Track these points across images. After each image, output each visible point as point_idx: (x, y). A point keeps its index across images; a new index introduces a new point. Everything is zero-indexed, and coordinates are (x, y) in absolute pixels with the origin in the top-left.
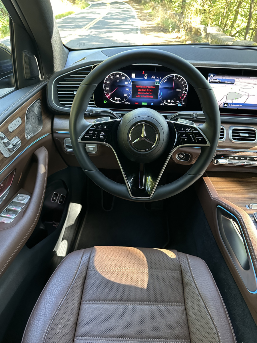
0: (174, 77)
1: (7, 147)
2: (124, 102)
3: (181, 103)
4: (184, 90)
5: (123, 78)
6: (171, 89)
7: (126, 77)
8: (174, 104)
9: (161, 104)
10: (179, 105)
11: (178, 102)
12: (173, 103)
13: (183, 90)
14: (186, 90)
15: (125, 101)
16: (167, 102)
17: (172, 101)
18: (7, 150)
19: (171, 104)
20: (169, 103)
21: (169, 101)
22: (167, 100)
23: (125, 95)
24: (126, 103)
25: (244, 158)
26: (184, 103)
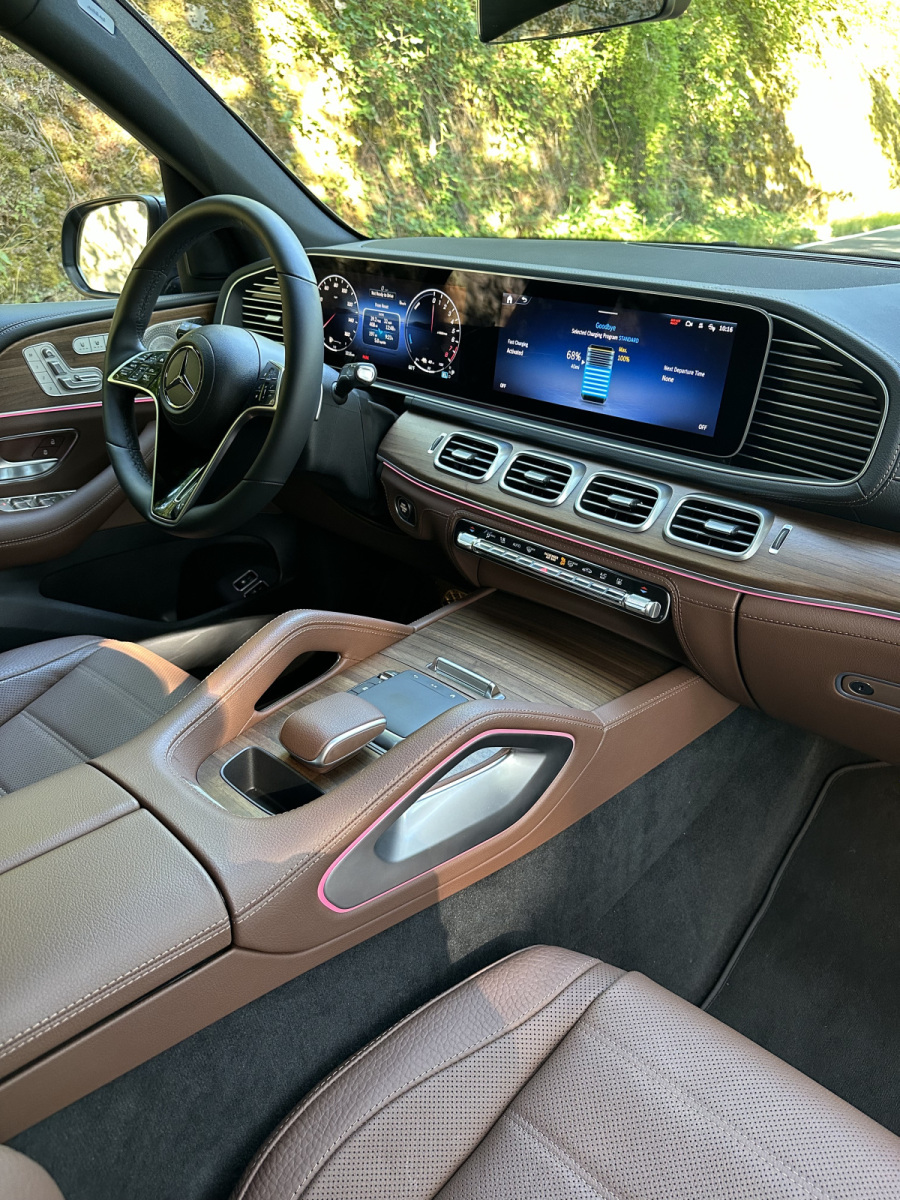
0: (432, 297)
1: (58, 377)
2: (344, 352)
3: (447, 370)
4: (453, 335)
5: (344, 291)
6: (425, 327)
7: (349, 289)
8: (433, 372)
9: (410, 367)
10: (444, 375)
11: (441, 367)
12: (434, 367)
13: (451, 335)
14: (456, 335)
15: (347, 350)
16: (420, 363)
17: (430, 362)
18: (55, 382)
19: (429, 371)
20: (425, 366)
21: (424, 360)
22: (420, 358)
23: (347, 334)
24: (347, 353)
25: (519, 546)
26: (453, 372)
